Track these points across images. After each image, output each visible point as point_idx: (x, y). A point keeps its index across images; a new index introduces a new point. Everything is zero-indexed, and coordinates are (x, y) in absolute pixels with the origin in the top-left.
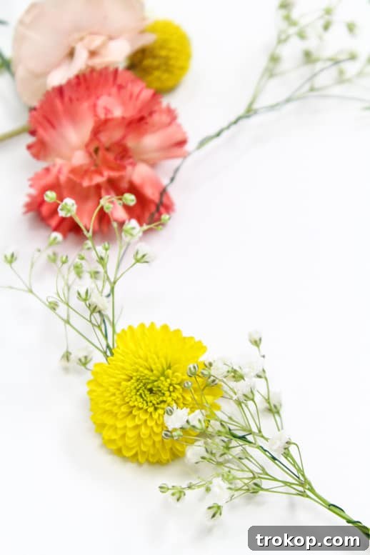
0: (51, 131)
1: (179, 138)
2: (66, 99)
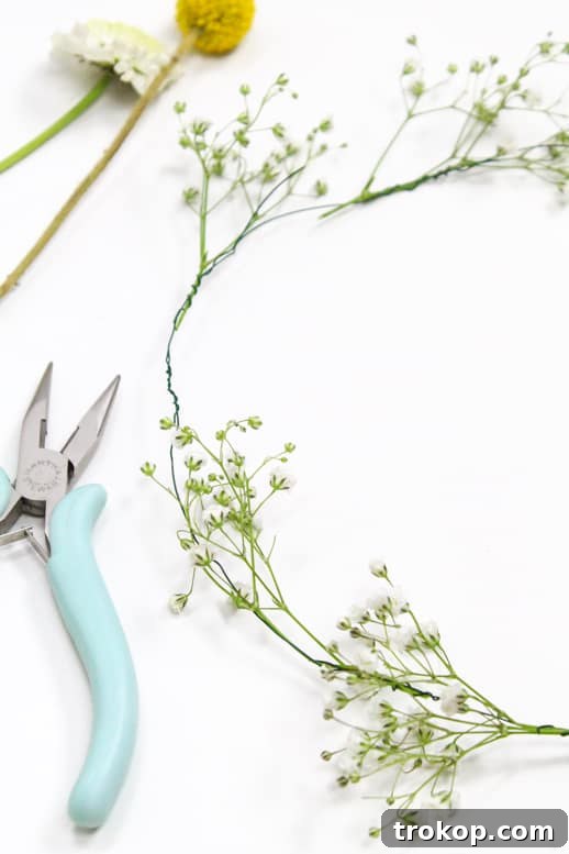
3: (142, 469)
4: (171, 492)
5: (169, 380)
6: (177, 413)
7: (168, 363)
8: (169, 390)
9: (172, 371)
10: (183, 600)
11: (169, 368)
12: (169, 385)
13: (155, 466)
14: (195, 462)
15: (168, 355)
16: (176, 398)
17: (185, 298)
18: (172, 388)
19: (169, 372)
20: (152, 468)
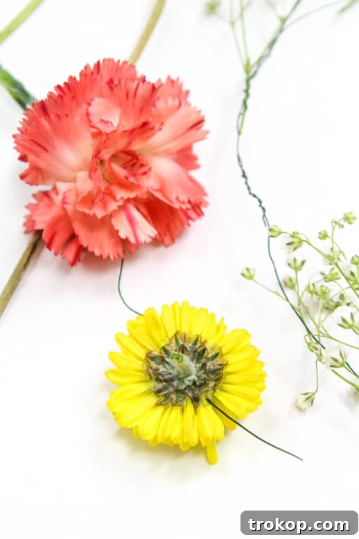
0: (44, 155)
1: (193, 119)
2: (52, 116)
3: (243, 275)
4: (279, 295)
5: (246, 183)
6: (264, 216)
7: (241, 166)
8: (250, 193)
9: (247, 174)
10: (310, 399)
11: (244, 172)
12: (249, 189)
13: (254, 270)
14: (299, 263)
15: (239, 159)
16: (260, 202)
17: (241, 103)
18: (252, 191)
19: (244, 176)
20: (252, 272)
